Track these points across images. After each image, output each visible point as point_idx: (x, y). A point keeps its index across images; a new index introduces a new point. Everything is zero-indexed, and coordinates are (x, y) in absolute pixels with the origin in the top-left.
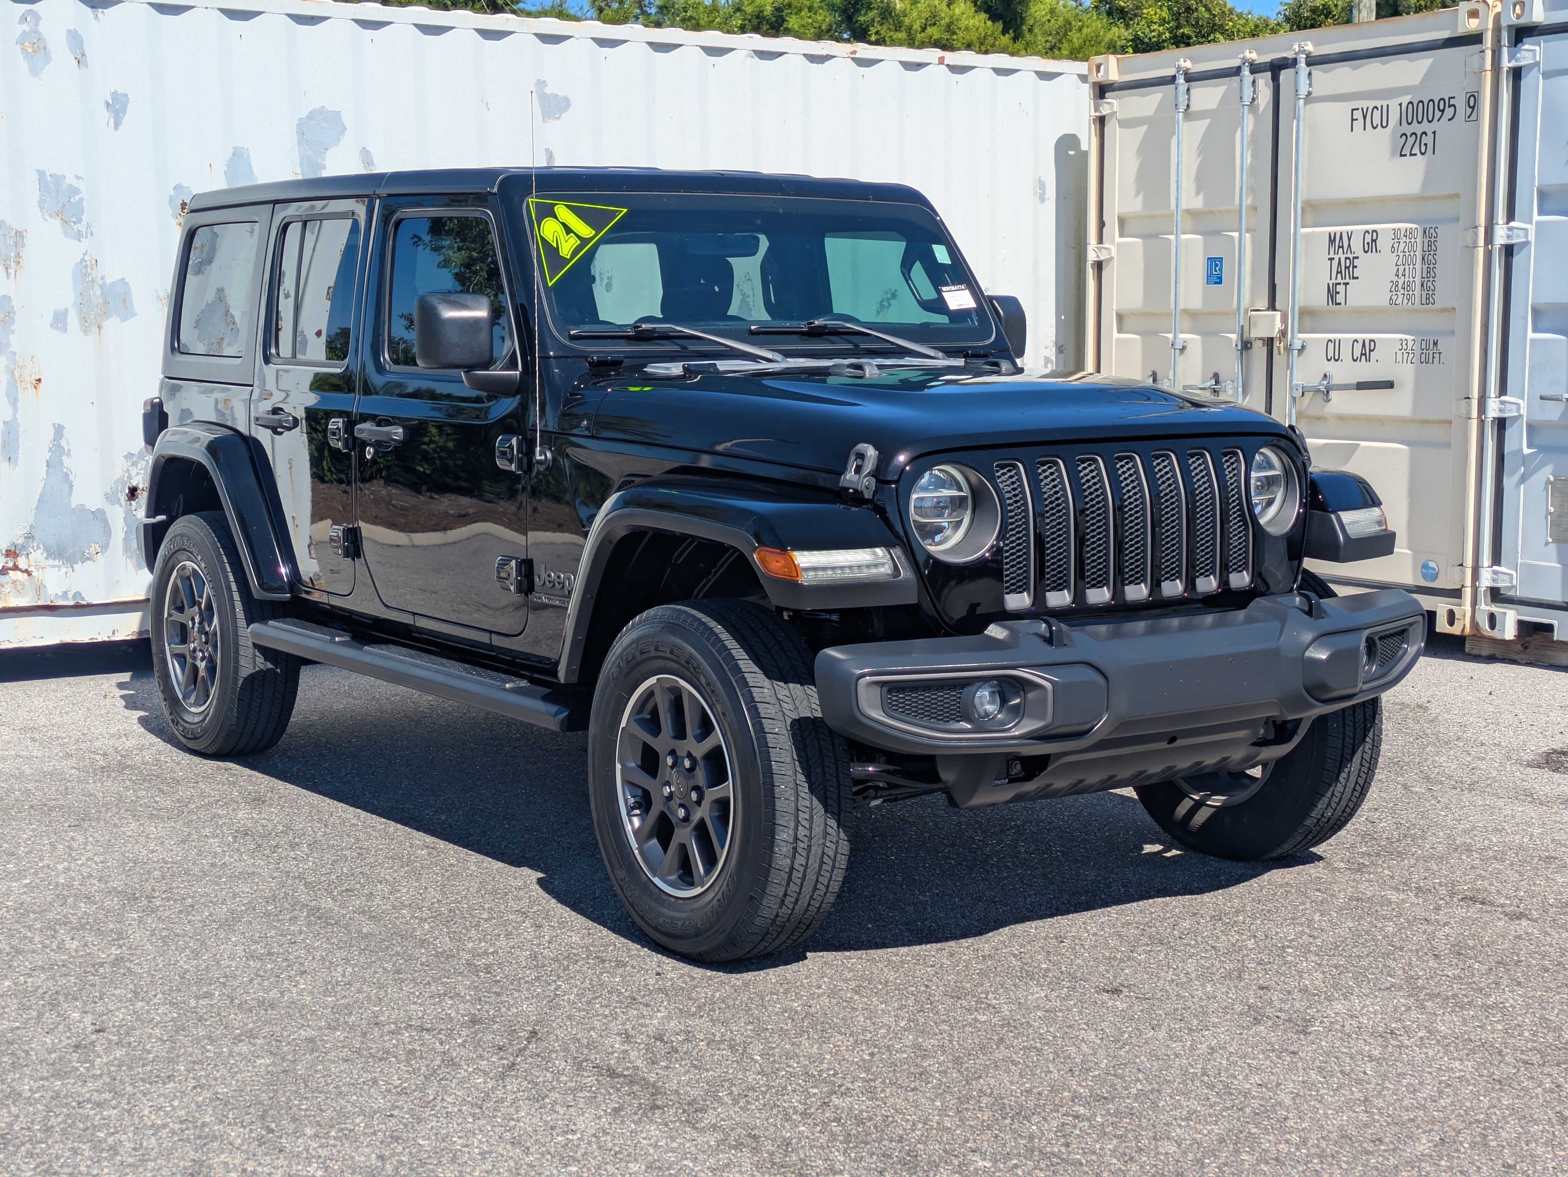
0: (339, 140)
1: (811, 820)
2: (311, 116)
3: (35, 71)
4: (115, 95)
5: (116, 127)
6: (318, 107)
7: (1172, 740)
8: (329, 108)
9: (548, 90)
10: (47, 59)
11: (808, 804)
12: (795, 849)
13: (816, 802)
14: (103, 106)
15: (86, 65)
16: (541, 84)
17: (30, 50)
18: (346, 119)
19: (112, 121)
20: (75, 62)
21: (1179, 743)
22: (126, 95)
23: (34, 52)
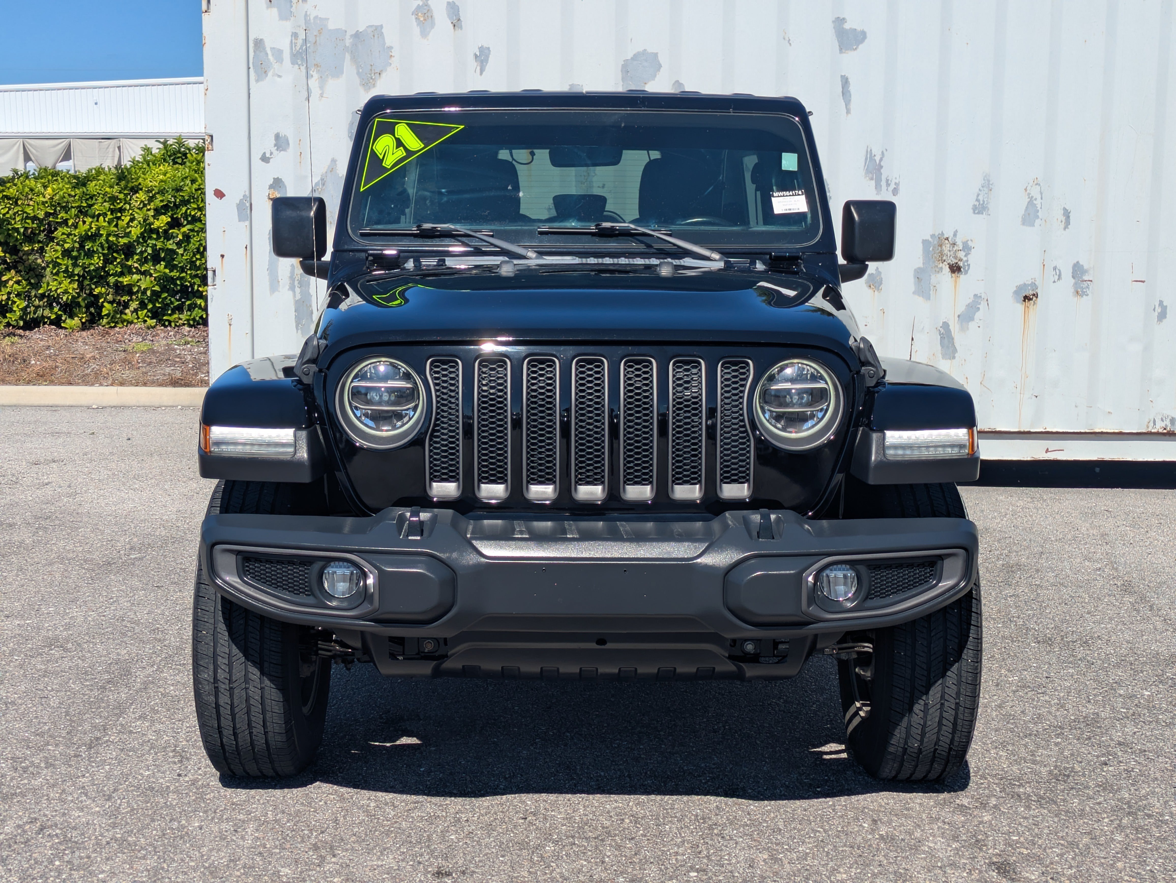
0: (655, 76)
1: (230, 665)
2: (635, 57)
3: (424, 34)
4: (481, 49)
5: (481, 74)
6: (641, 49)
7: (601, 641)
8: (650, 50)
9: (847, 26)
10: (433, 25)
11: (227, 650)
12: (216, 688)
13: (235, 650)
14: (471, 58)
15: (461, 28)
16: (839, 21)
17: (422, 19)
18: (661, 59)
19: (479, 68)
20: (451, 26)
21: (609, 646)
22: (489, 48)
23: (425, 20)
